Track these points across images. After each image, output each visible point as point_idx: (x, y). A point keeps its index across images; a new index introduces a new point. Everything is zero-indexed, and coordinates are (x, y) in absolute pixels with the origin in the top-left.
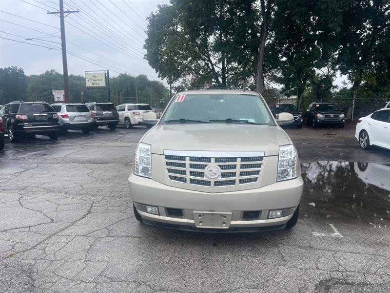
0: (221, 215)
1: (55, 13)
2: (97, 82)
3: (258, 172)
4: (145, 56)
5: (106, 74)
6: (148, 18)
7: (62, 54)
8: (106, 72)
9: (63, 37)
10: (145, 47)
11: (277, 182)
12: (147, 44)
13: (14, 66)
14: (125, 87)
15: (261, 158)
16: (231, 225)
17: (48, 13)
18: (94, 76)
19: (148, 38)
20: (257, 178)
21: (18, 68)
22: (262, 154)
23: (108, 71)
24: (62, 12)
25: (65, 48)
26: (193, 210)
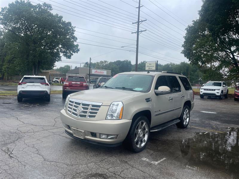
0: (80, 131)
1: (135, 33)
2: (151, 67)
3: (96, 113)
4: (182, 51)
5: (156, 63)
6: (186, 29)
7: (136, 53)
8: (157, 62)
9: (137, 45)
10: (183, 46)
11: (106, 119)
12: (184, 44)
13: (127, 60)
14: (183, 70)
15: (99, 106)
16: (85, 138)
17: (132, 33)
18: (150, 64)
19: (185, 40)
20: (95, 116)
21: (129, 61)
22: (100, 104)
23: (157, 61)
24: (138, 32)
25: (138, 50)
26: (72, 127)
